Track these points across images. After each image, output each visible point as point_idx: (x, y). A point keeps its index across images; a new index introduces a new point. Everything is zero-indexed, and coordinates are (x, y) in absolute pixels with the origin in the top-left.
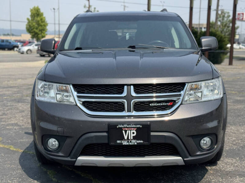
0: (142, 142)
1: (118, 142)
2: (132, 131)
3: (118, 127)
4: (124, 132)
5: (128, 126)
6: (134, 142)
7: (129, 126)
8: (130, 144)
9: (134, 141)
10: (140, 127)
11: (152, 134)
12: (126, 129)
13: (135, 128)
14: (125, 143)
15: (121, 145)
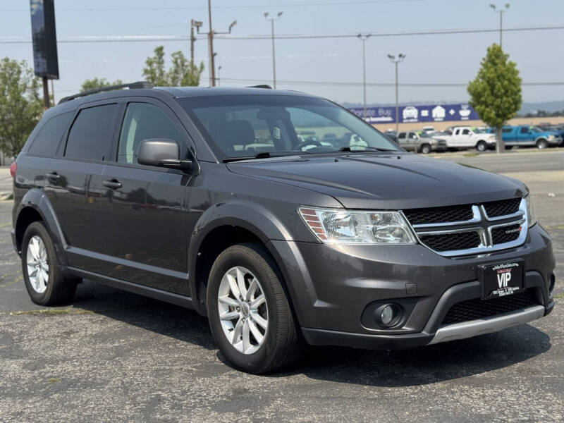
0: (518, 288)
1: (495, 292)
2: (507, 274)
3: (494, 269)
4: (498, 276)
5: (504, 267)
6: (511, 291)
7: (506, 266)
8: (507, 294)
9: (510, 289)
10: (516, 266)
11: (528, 274)
12: (501, 272)
13: (510, 268)
14: (502, 294)
15: (498, 298)
